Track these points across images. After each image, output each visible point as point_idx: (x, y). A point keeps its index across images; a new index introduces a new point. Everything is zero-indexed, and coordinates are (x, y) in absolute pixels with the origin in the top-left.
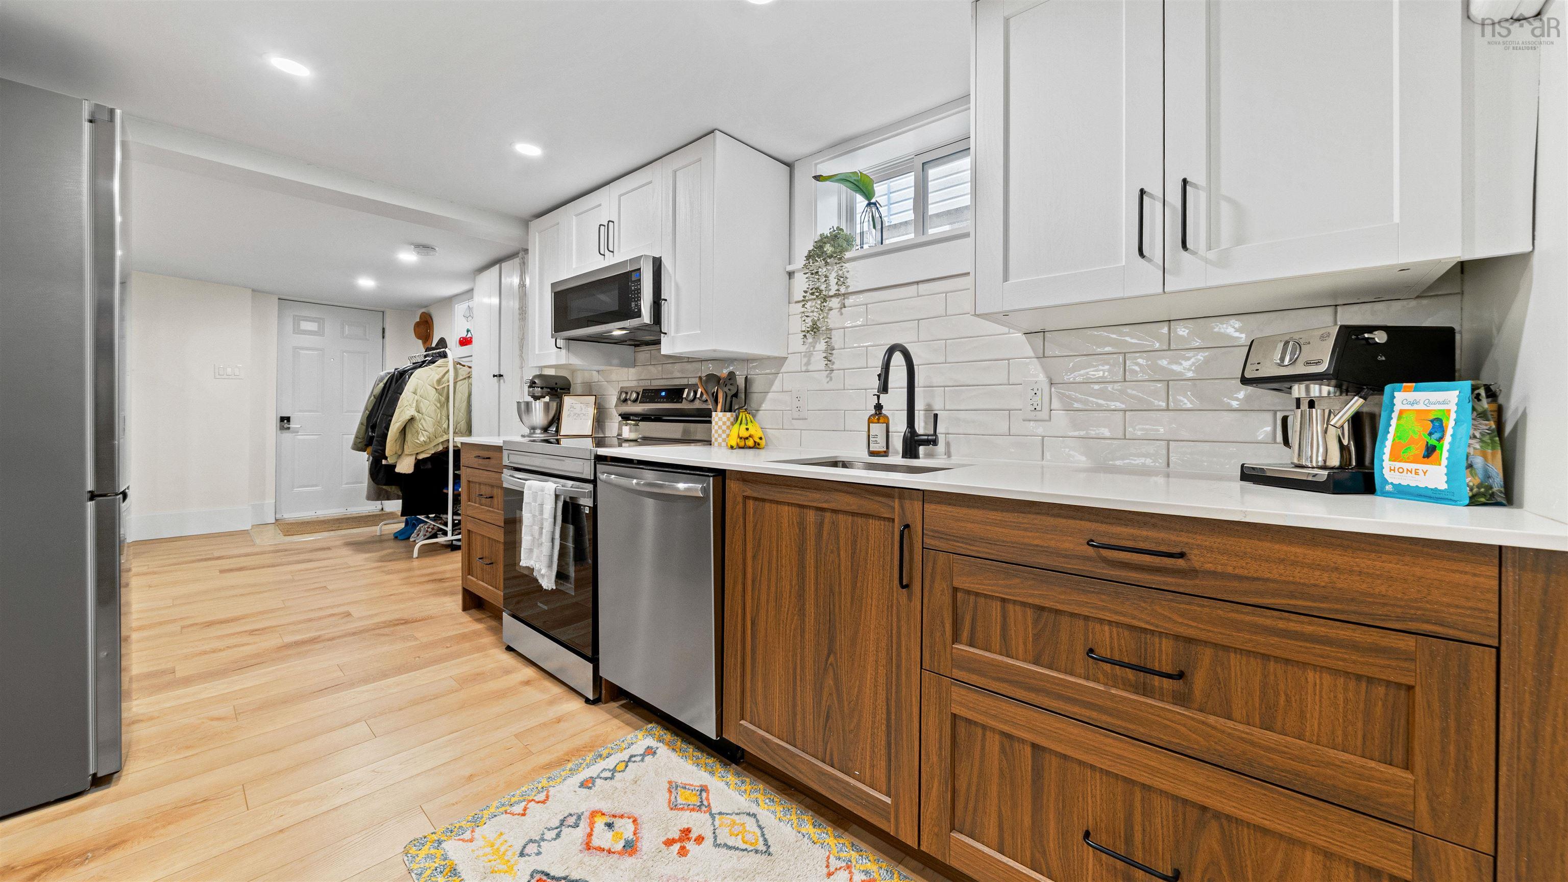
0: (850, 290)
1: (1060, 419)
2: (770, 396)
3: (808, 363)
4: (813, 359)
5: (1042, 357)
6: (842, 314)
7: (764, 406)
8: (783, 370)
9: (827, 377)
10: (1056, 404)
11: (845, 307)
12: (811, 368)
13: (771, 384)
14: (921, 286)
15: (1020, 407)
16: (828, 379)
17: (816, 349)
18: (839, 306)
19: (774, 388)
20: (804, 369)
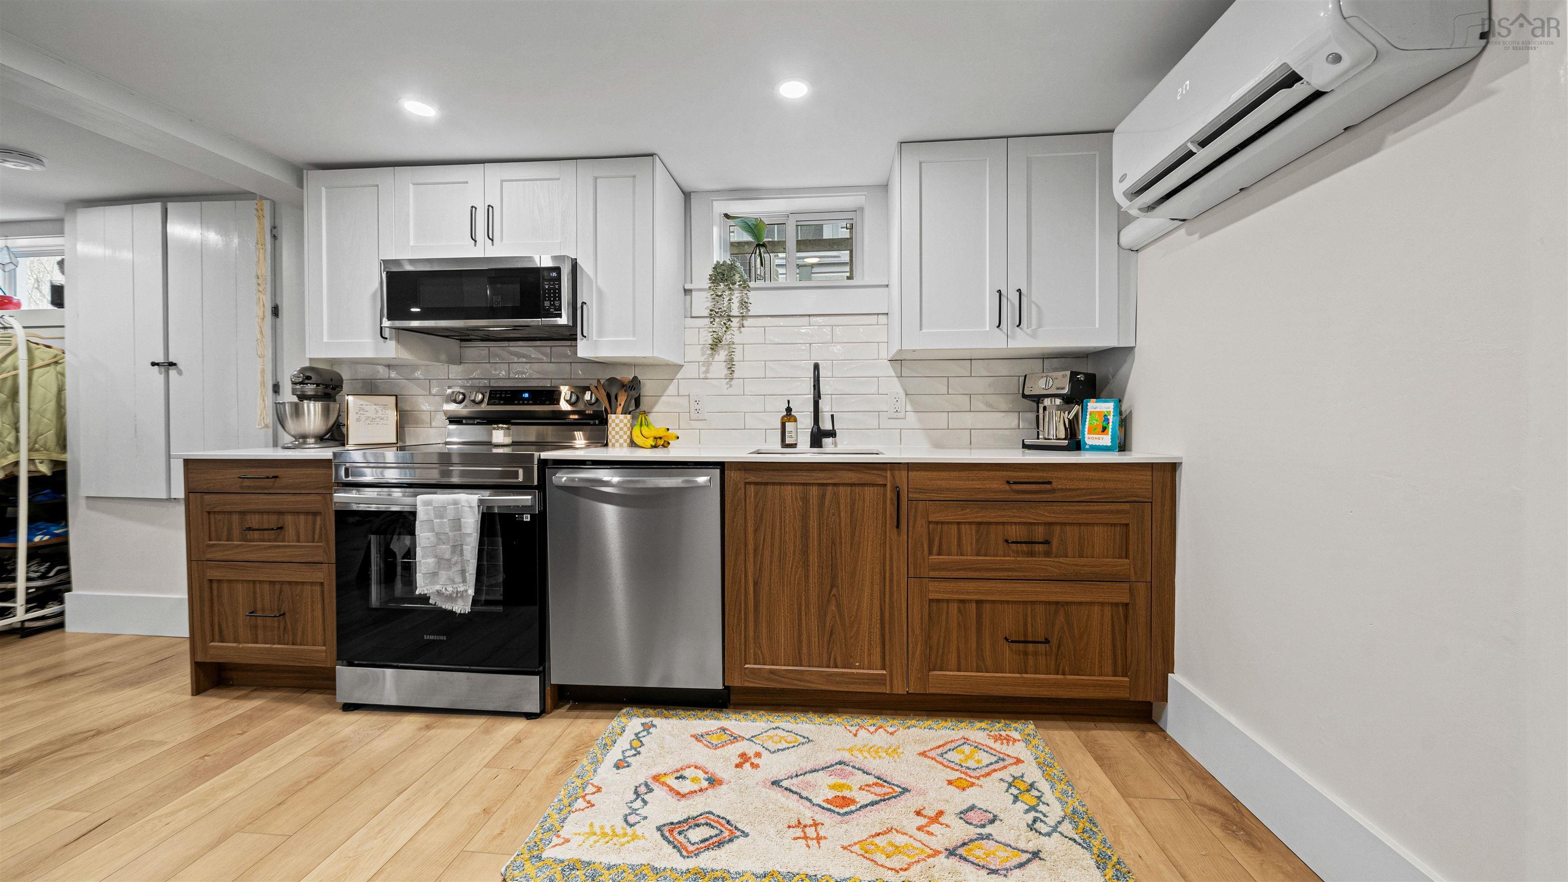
0: (750, 314)
1: (912, 418)
2: (663, 399)
3: (707, 372)
4: (711, 368)
5: (900, 376)
6: (741, 332)
7: (656, 409)
8: (678, 376)
9: (727, 384)
10: (909, 408)
11: (743, 327)
12: (709, 376)
13: (666, 388)
14: (811, 318)
15: (886, 410)
16: (728, 386)
17: (714, 360)
18: (738, 325)
19: (668, 392)
20: (702, 376)
